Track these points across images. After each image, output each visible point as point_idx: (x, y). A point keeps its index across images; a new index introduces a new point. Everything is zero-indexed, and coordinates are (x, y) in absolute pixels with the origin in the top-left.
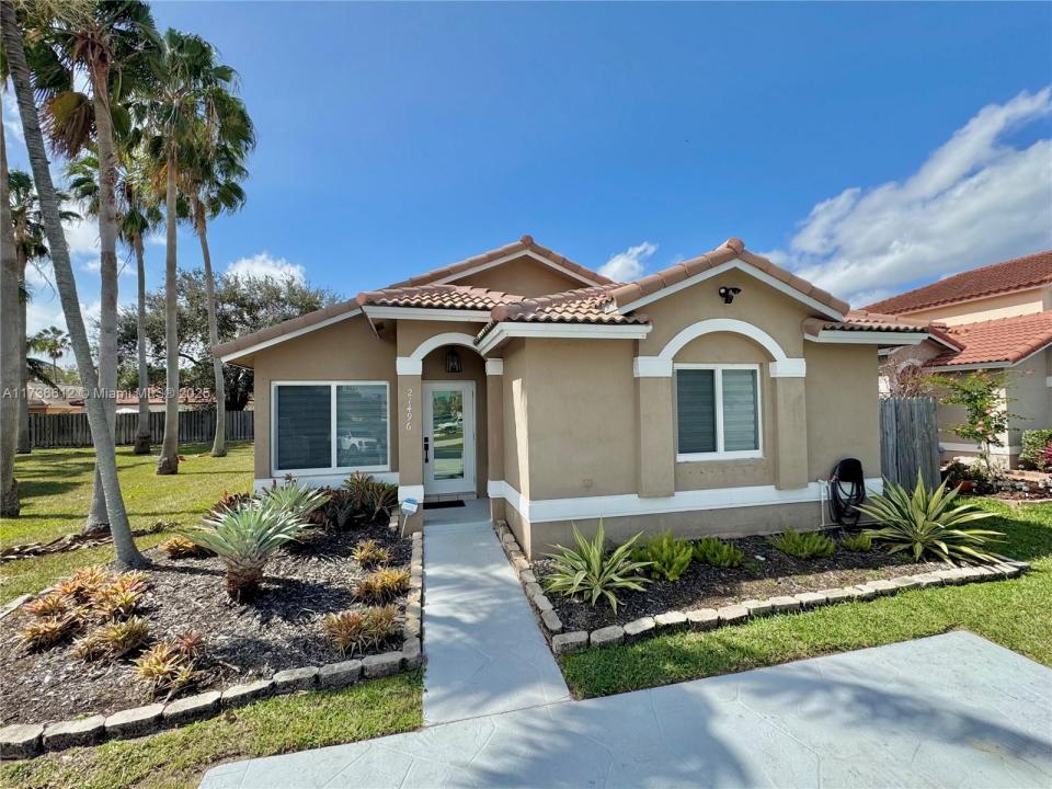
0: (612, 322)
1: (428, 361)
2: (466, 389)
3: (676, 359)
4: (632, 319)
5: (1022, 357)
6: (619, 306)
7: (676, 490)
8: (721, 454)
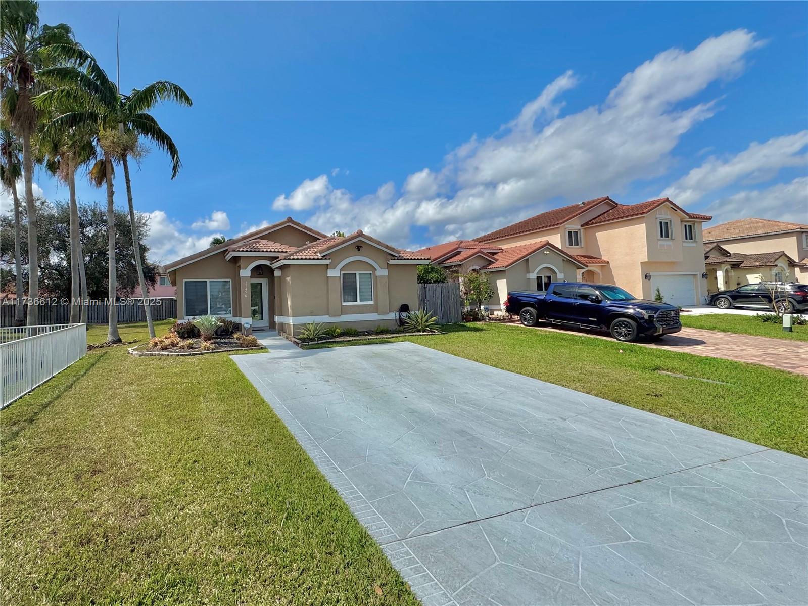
0: (318, 259)
1: (253, 270)
2: (264, 282)
3: (341, 270)
4: (325, 258)
5: (509, 265)
6: (320, 254)
7: (342, 314)
8: (359, 303)
